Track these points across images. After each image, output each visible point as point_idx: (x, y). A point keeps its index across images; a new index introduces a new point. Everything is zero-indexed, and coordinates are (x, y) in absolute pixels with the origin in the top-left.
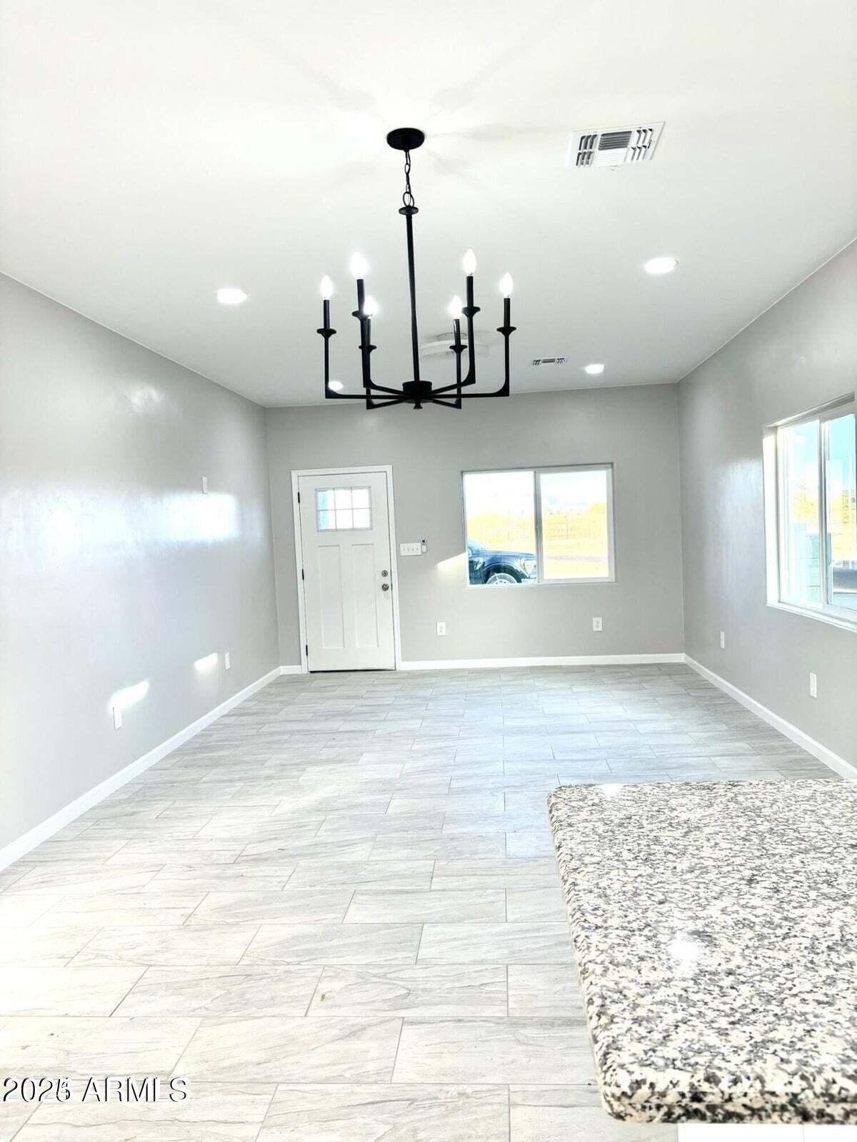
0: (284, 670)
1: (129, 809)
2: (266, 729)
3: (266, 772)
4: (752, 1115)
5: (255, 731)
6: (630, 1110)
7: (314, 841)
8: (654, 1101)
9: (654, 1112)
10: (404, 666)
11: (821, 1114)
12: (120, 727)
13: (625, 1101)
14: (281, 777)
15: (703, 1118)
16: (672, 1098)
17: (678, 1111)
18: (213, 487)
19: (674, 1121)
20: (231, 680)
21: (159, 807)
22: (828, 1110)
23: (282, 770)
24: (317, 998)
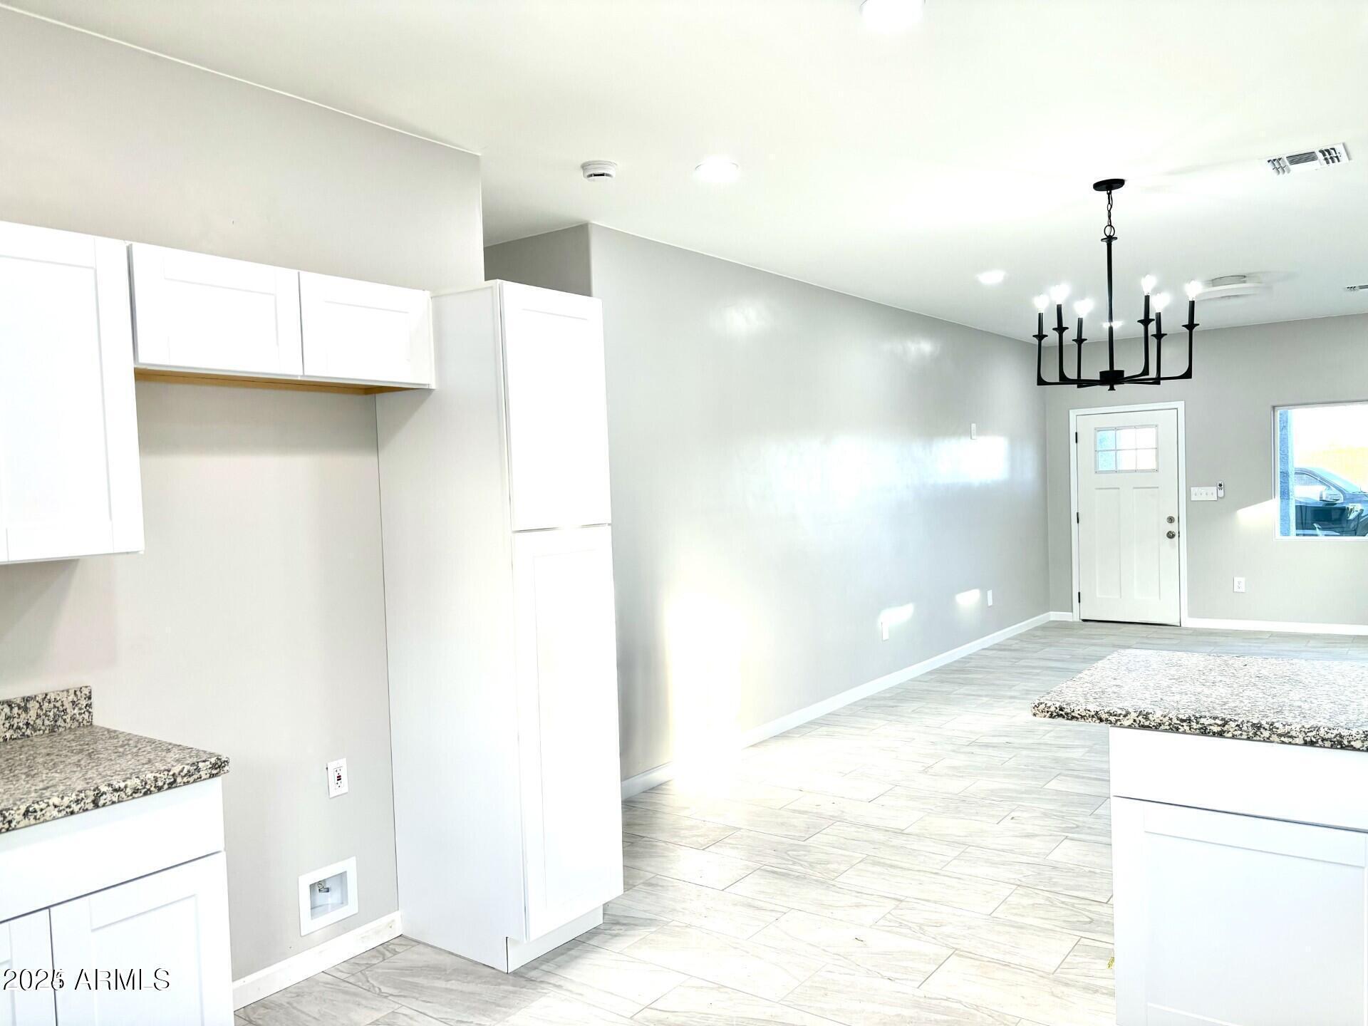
0: (1054, 616)
1: (891, 703)
2: (1022, 663)
3: (1013, 694)
4: (1082, 718)
5: (1010, 663)
6: (1038, 712)
7: (1038, 741)
8: (1046, 710)
9: (1046, 714)
10: (1189, 623)
11: (1107, 720)
12: (886, 640)
13: (1036, 709)
14: (1023, 699)
15: (1064, 717)
16: (1052, 709)
17: (1055, 714)
18: (981, 432)
19: (1053, 718)
20: (993, 619)
21: (915, 705)
22: (1109, 719)
23: (1027, 694)
24: (1010, 818)
